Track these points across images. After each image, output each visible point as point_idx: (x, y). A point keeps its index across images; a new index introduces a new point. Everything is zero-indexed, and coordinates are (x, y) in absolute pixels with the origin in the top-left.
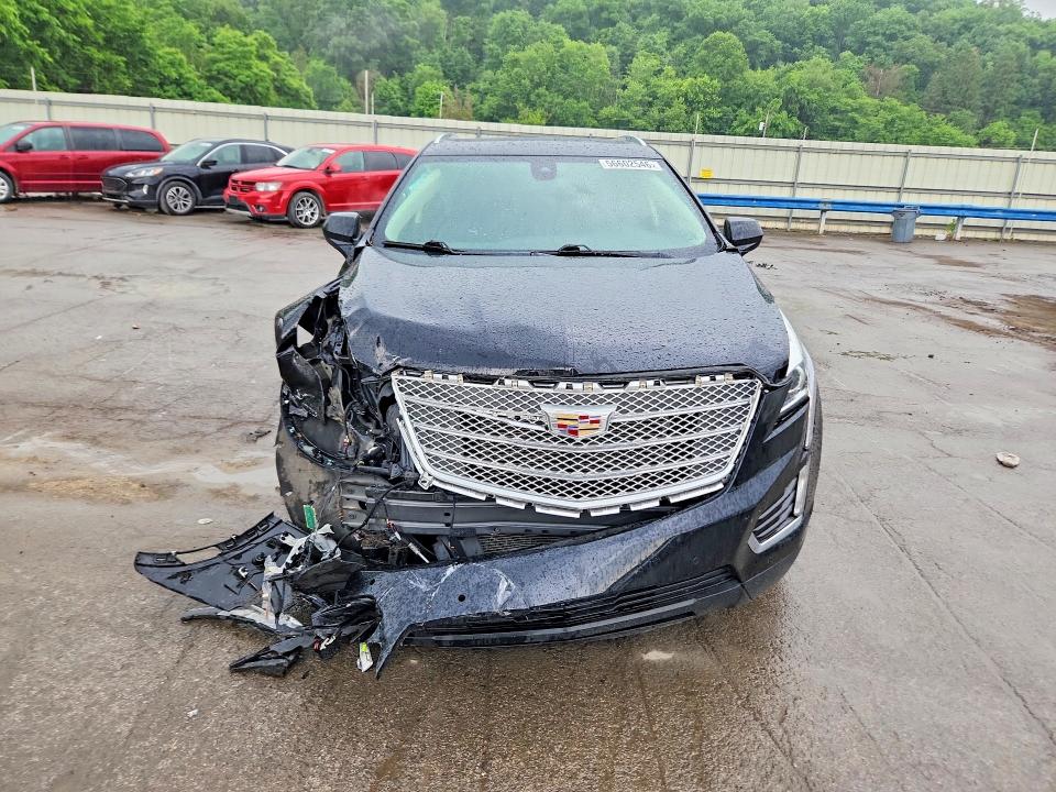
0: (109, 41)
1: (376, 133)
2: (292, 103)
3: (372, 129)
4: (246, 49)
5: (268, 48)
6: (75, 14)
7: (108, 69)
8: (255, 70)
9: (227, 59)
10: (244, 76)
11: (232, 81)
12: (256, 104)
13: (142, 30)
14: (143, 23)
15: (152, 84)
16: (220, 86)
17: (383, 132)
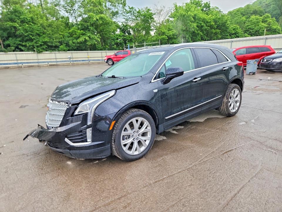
0: (218, 27)
1: (266, 41)
2: (273, 33)
3: (264, 40)
4: (258, 20)
5: (268, 18)
6: (210, 22)
7: (216, 34)
8: (260, 26)
9: (252, 25)
10: (256, 28)
11: (252, 31)
12: (259, 35)
13: (226, 22)
14: (227, 20)
15: (227, 35)
16: (248, 32)
17: (268, 41)
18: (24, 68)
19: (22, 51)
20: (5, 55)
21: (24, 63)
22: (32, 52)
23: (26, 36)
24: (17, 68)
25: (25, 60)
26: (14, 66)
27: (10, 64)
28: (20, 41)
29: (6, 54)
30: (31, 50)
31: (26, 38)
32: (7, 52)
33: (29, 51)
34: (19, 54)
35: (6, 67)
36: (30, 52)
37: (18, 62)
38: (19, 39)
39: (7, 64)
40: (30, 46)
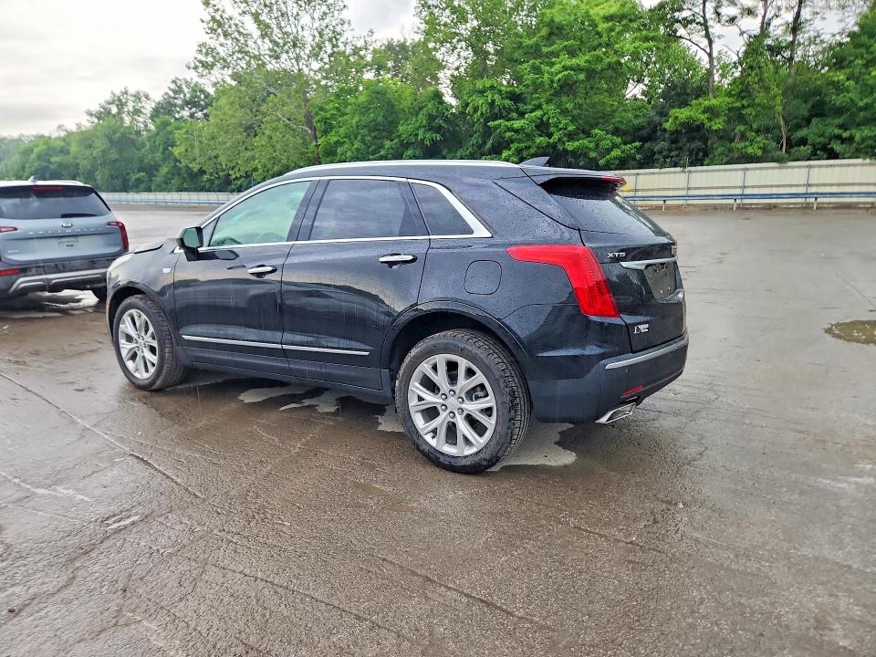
18: (819, 211)
19: (833, 155)
20: (777, 171)
21: (822, 194)
22: (865, 159)
23: (861, 109)
24: (799, 208)
25: (832, 185)
26: (792, 204)
27: (779, 196)
28: (841, 127)
29: (780, 168)
30: (867, 153)
31: (862, 114)
32: (785, 162)
33: (858, 157)
34: (820, 166)
35: (770, 204)
36: (859, 161)
37: (809, 191)
38: (840, 121)
39: (770, 196)
40: (863, 140)
